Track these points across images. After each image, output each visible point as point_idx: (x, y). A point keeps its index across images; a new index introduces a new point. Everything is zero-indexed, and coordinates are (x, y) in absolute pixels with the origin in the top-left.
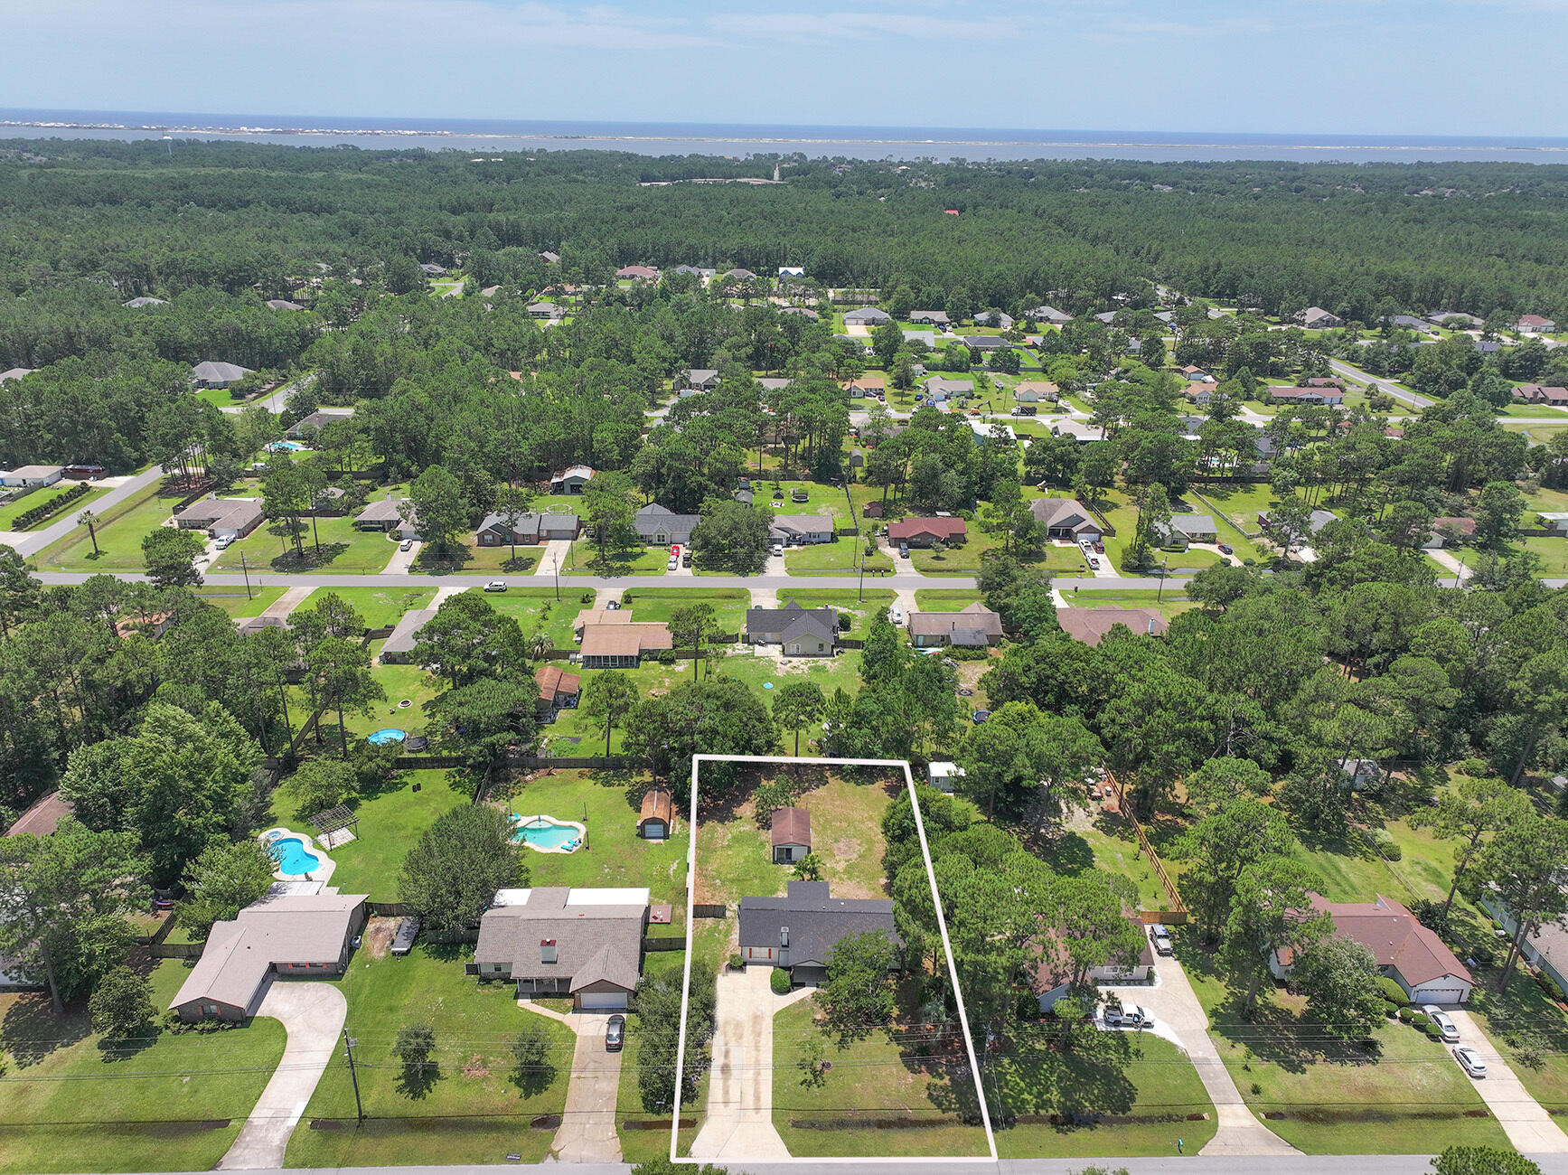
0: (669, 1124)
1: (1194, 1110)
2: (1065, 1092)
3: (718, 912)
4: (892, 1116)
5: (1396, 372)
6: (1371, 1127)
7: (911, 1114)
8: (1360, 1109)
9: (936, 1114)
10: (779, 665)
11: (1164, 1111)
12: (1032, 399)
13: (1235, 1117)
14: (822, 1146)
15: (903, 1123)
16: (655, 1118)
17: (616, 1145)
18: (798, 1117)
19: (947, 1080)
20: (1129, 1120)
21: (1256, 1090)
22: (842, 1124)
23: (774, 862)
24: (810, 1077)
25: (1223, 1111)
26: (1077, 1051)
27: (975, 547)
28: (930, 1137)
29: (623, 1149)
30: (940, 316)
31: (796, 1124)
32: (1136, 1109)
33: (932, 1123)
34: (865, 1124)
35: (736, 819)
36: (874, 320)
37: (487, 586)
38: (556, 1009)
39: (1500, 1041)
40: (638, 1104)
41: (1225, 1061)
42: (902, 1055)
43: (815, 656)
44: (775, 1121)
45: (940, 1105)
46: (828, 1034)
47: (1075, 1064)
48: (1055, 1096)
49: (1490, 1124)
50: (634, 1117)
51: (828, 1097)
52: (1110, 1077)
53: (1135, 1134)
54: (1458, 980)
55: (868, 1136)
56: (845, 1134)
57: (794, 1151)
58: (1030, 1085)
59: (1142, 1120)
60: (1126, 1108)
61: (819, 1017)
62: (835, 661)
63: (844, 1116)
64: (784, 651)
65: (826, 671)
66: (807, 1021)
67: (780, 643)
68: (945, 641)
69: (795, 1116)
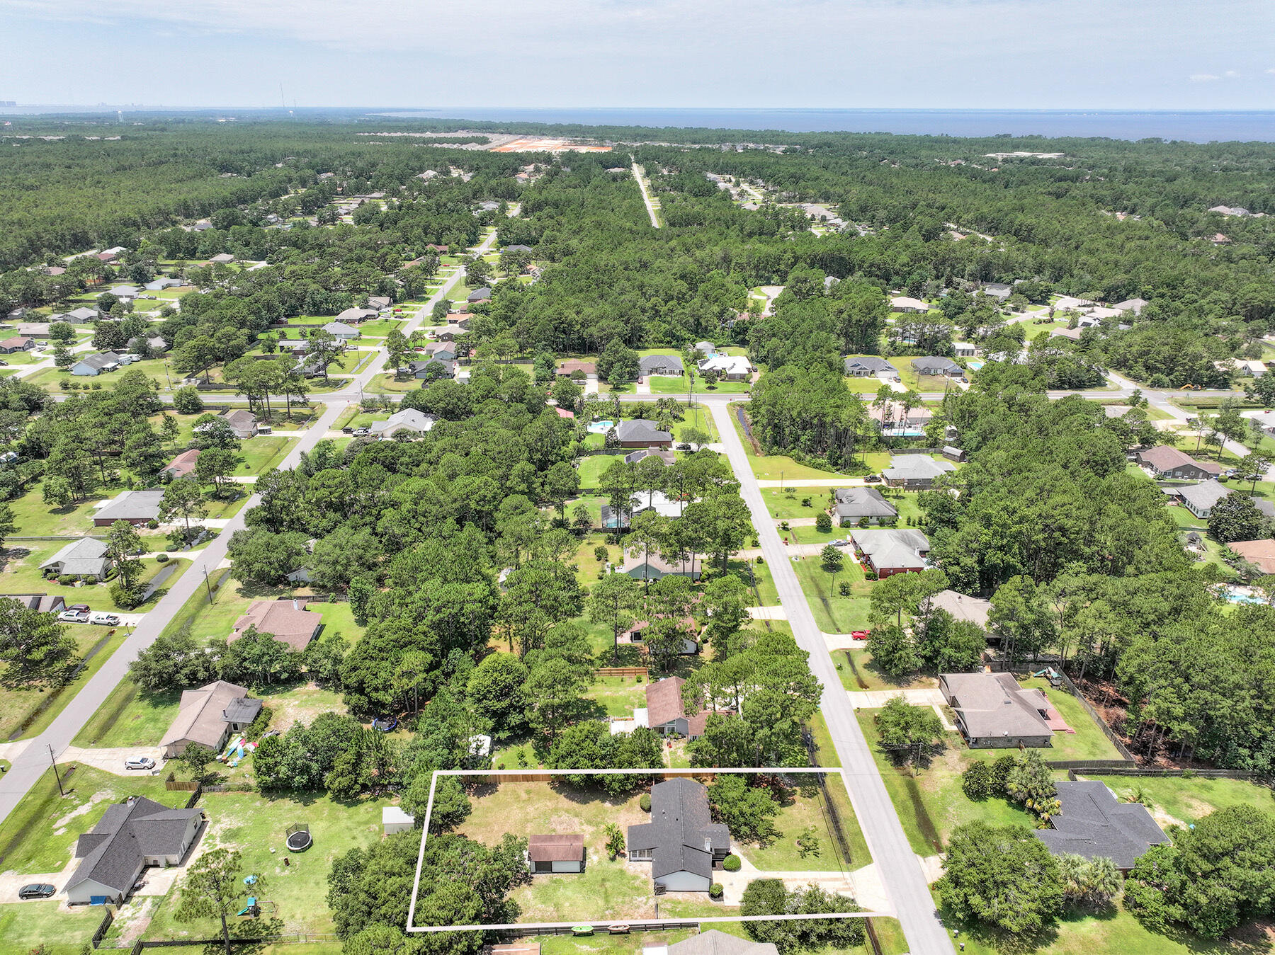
4: (828, 816)
9: (822, 797)
14: (861, 849)
15: (833, 812)
16: (867, 937)
18: (844, 859)
19: (797, 789)
23: (584, 871)
24: (811, 852)
31: (849, 861)
33: (829, 799)
40: (860, 949)
44: (850, 870)
45: (815, 794)
46: (772, 843)
49: (773, 622)
51: (827, 845)
57: (868, 860)
61: (757, 846)
62: (217, 822)
63: (835, 838)
64: (169, 865)
65: (239, 829)
66: (762, 852)
67: (147, 867)
68: (233, 729)
69: (843, 862)
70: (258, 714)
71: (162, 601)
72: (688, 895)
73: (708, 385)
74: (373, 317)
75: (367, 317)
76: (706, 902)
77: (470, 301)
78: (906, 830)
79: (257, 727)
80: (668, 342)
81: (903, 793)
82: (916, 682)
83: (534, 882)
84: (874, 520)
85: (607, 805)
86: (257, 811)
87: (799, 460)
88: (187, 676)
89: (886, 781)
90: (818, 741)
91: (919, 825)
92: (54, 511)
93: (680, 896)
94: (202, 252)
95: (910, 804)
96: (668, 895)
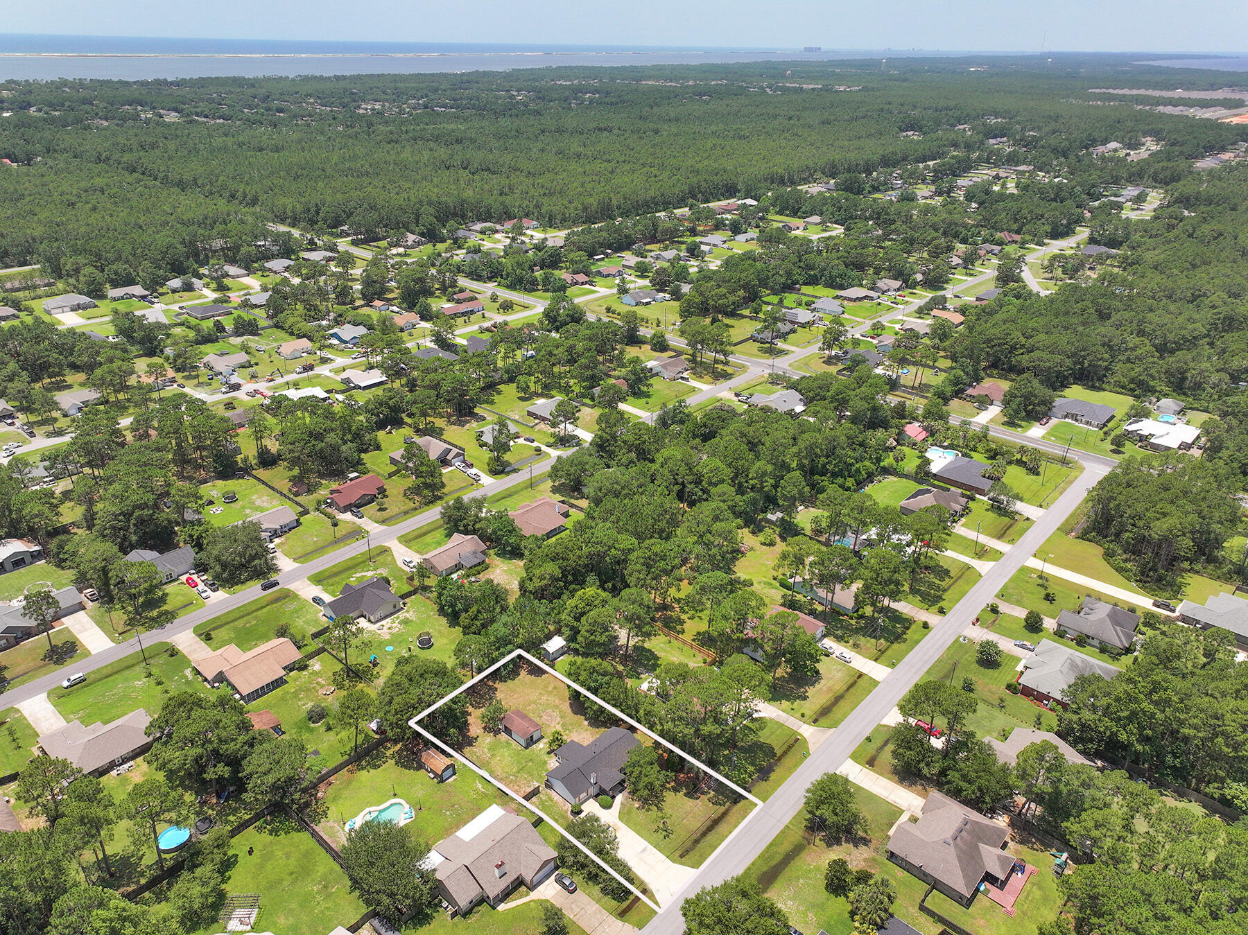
0: (637, 899)
1: (793, 738)
2: (752, 764)
3: (536, 792)
4: (709, 823)
5: (493, 277)
6: (841, 703)
7: (715, 816)
8: (833, 699)
9: (723, 809)
10: (379, 632)
11: (786, 746)
12: (298, 355)
13: (806, 731)
14: (701, 856)
15: (716, 822)
16: (628, 902)
17: (628, 927)
18: (680, 853)
19: (712, 793)
20: (779, 759)
21: (803, 715)
22: (697, 841)
23: (526, 748)
24: (664, 833)
25: (801, 731)
26: (740, 744)
27: (395, 492)
28: (731, 818)
29: (634, 925)
30: (138, 290)
31: (682, 856)
32: (779, 753)
33: (724, 814)
34: (704, 834)
35: (476, 739)
36: (78, 305)
37: (66, 684)
38: (521, 897)
39: (843, 643)
40: (614, 903)
41: (784, 711)
42: (686, 795)
43: (392, 614)
44: (674, 861)
45: (720, 804)
46: (648, 810)
47: (742, 749)
48: (751, 768)
49: (866, 677)
50: (620, 910)
51: (680, 837)
52: (759, 746)
53: (787, 761)
54: (820, 627)
55: (711, 837)
56: (702, 844)
57: (696, 865)
58: (739, 770)
59: (785, 753)
60: (775, 755)
61: (637, 806)
62: (408, 612)
63: (694, 837)
64: (369, 621)
65: (412, 621)
66: (635, 811)
67: (362, 616)
68: (458, 567)
69: (678, 853)
70: (479, 564)
71: (513, 475)
72: (562, 800)
73: (1114, 447)
74: (871, 298)
75: (866, 297)
76: (566, 812)
77: (978, 299)
78: (749, 869)
79: (473, 571)
80: (1131, 390)
81: (786, 847)
82: (920, 788)
83: (499, 736)
84: (1096, 643)
85: (586, 723)
86: (429, 617)
87: (1109, 555)
88: (464, 526)
89: (783, 832)
90: (773, 776)
91: (764, 874)
92: (520, 398)
93: (556, 797)
94: (804, 213)
95: (778, 858)
96: (552, 793)
